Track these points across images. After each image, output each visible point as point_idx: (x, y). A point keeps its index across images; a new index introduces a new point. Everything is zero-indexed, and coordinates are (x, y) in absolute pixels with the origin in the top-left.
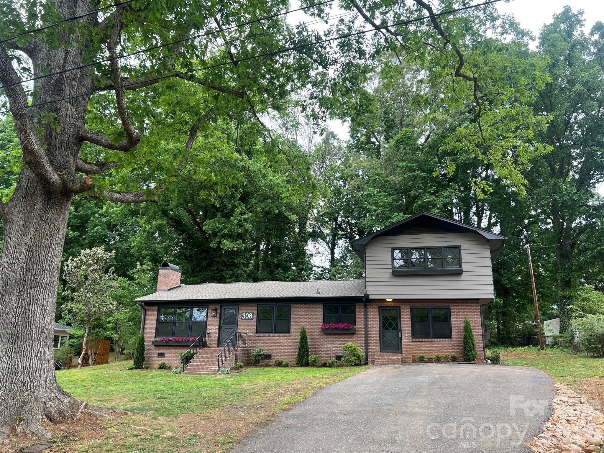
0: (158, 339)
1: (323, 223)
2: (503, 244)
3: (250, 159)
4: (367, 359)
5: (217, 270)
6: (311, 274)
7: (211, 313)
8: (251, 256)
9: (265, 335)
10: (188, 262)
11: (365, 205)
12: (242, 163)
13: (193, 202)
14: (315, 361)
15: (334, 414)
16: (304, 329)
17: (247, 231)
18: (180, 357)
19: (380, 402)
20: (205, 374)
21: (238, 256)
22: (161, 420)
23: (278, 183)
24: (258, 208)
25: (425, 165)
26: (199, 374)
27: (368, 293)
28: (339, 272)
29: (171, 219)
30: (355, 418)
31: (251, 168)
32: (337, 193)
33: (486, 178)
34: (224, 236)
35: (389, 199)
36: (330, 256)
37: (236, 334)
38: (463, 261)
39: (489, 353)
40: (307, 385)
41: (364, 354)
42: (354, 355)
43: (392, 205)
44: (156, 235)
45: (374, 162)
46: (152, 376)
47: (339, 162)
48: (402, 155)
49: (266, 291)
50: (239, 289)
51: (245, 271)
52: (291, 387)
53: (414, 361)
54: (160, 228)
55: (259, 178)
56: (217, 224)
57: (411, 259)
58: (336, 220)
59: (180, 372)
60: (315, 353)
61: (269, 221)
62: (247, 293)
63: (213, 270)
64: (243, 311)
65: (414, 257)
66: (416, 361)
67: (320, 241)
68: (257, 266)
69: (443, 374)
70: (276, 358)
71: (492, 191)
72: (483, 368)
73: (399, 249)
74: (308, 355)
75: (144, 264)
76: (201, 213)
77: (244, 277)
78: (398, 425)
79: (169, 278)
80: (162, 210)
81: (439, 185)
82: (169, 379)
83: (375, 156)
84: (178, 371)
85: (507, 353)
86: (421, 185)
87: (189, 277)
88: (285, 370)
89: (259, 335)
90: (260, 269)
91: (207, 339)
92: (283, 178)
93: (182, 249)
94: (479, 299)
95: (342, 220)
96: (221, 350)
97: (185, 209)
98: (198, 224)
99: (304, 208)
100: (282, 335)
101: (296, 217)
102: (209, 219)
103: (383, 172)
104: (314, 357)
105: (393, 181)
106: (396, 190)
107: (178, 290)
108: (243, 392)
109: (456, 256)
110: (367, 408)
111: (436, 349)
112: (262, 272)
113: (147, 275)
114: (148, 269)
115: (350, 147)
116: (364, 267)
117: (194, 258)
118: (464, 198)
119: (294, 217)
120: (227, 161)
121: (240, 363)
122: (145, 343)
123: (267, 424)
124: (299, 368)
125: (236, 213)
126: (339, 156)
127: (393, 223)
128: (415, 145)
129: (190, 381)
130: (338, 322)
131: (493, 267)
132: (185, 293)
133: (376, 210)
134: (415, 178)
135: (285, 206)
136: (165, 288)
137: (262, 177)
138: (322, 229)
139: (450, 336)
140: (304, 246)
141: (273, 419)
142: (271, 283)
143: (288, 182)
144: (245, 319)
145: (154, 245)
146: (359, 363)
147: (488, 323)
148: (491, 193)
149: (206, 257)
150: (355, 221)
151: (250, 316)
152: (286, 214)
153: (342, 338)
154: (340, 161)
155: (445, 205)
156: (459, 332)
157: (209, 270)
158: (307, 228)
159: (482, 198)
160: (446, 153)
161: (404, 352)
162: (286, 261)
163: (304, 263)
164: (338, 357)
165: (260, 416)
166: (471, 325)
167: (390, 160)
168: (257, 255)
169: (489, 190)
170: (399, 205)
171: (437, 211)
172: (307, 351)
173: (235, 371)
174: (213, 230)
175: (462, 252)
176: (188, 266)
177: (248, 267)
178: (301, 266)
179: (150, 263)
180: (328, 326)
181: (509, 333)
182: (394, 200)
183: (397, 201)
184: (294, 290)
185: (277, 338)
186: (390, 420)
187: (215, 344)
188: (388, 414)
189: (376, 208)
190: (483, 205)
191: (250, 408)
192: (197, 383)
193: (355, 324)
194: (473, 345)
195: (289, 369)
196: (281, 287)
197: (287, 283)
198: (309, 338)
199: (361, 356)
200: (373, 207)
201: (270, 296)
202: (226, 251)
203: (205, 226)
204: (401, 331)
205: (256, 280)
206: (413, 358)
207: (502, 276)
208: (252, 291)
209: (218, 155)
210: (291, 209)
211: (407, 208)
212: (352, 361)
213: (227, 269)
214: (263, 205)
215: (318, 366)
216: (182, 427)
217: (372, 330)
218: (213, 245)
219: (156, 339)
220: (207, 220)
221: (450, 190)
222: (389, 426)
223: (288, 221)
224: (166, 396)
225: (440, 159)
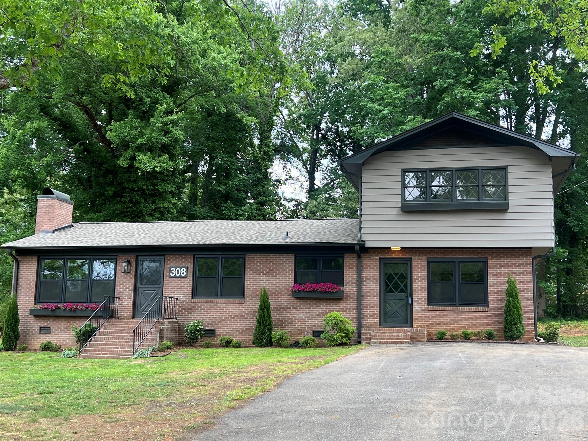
0: (38, 306)
1: (298, 131)
2: (573, 164)
3: (181, 24)
4: (359, 335)
5: (131, 201)
6: (279, 211)
7: (123, 266)
8: (184, 181)
9: (205, 300)
10: (85, 189)
11: (364, 102)
12: (168, 31)
13: (90, 92)
14: (281, 339)
15: (307, 413)
16: (265, 291)
17: (176, 140)
18: (74, 333)
19: (376, 396)
20: (113, 358)
21: (163, 180)
22: (44, 423)
23: (226, 65)
24: (194, 105)
25: (459, 39)
26: (104, 358)
27: (364, 238)
28: (321, 206)
29: (55, 119)
30: (338, 419)
31: (183, 39)
32: (321, 83)
33: (554, 61)
34: (140, 148)
35: (402, 94)
36: (308, 183)
37: (161, 298)
38: (510, 189)
39: (542, 328)
40: (268, 373)
41: (355, 329)
42: (340, 330)
43: (405, 103)
44: (33, 146)
45: (379, 34)
46: (31, 361)
47: (324, 32)
48: (424, 22)
49: (208, 235)
50: (165, 231)
51: (175, 205)
52: (244, 376)
53: (430, 339)
54: (37, 134)
55: (196, 55)
56: (128, 129)
57: (431, 187)
58: (317, 127)
59: (75, 355)
60: (282, 327)
61: (213, 126)
62: (178, 237)
63: (124, 202)
64: (171, 265)
65: (435, 183)
66: (432, 339)
67: (293, 159)
68: (193, 197)
69: (473, 358)
70: (223, 334)
71: (560, 81)
72: (532, 350)
73: (414, 171)
74: (270, 330)
75: (15, 191)
76: (104, 112)
77: (173, 213)
78: (401, 429)
79: (54, 212)
80: (40, 106)
81: (479, 72)
82: (57, 365)
83: (382, 24)
84: (71, 353)
85: (569, 328)
86: (451, 71)
87: (87, 213)
88: (235, 351)
89: (196, 300)
90: (198, 202)
91: (117, 306)
92: (233, 56)
93: (75, 169)
94: (531, 248)
95: (327, 127)
96: (137, 322)
97: (78, 104)
98: (98, 129)
99: (268, 106)
100: (231, 300)
101: (255, 120)
102: (116, 121)
103: (393, 49)
104: (281, 332)
105: (408, 64)
106: (412, 80)
107: (70, 231)
108: (171, 384)
109: (501, 182)
110: (357, 405)
111: (463, 322)
112: (202, 207)
113: (20, 209)
114: (21, 200)
115: (342, 8)
116: (359, 200)
117: (94, 183)
118: (518, 92)
119: (251, 121)
120: (144, 27)
121: (167, 342)
122: (19, 312)
123: (205, 429)
124: (257, 349)
125: (158, 111)
126: (324, 22)
127: (407, 131)
128: (444, 6)
129: (89, 368)
130: (317, 281)
131: (555, 201)
132: (80, 236)
133: (380, 111)
134: (443, 59)
135: (238, 103)
136: (48, 229)
137: (200, 54)
138: (295, 140)
139: (485, 303)
140: (266, 167)
141: (214, 421)
142: (214, 223)
143: (242, 63)
144: (175, 277)
145: (28, 161)
146: (348, 342)
147: (543, 285)
148: (558, 85)
149: (113, 182)
150: (347, 129)
151: (183, 272)
152: (238, 116)
153: (323, 305)
154: (325, 30)
155: (487, 104)
156: (499, 297)
157: (118, 202)
158: (272, 138)
159: (544, 93)
160: (492, 20)
161: (415, 325)
162: (238, 190)
163: (266, 194)
164: (317, 334)
165: (195, 418)
166: (518, 286)
167: (404, 31)
168: (193, 180)
169: (556, 80)
170: (416, 103)
171: (474, 113)
172: (270, 324)
173: (159, 354)
174: (122, 139)
175: (510, 176)
176: (85, 195)
177: (179, 199)
178: (262, 198)
179: (25, 190)
180: (302, 287)
181: (573, 299)
182: (408, 95)
183: (413, 97)
184: (251, 233)
185: (224, 305)
186: (389, 421)
187: (128, 314)
188: (386, 414)
189: (381, 108)
190: (546, 105)
191: (181, 406)
192: (101, 371)
193: (343, 285)
194: (520, 316)
195: (242, 351)
196: (230, 229)
197: (239, 222)
198: (273, 305)
199: (351, 331)
200: (376, 107)
201: (212, 243)
202: (143, 171)
203: (109, 132)
204: (411, 295)
205: (192, 217)
206: (428, 335)
207: (567, 214)
208: (185, 235)
209: (129, 16)
210: (247, 108)
211: (429, 109)
212: (338, 338)
213: (146, 200)
214: (202, 100)
215: (286, 347)
216: (76, 433)
217: (369, 294)
218: (123, 162)
219: (36, 306)
220: (113, 122)
221: (495, 80)
222: (388, 430)
223: (242, 128)
224: (52, 390)
225: (482, 30)
